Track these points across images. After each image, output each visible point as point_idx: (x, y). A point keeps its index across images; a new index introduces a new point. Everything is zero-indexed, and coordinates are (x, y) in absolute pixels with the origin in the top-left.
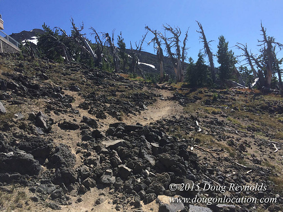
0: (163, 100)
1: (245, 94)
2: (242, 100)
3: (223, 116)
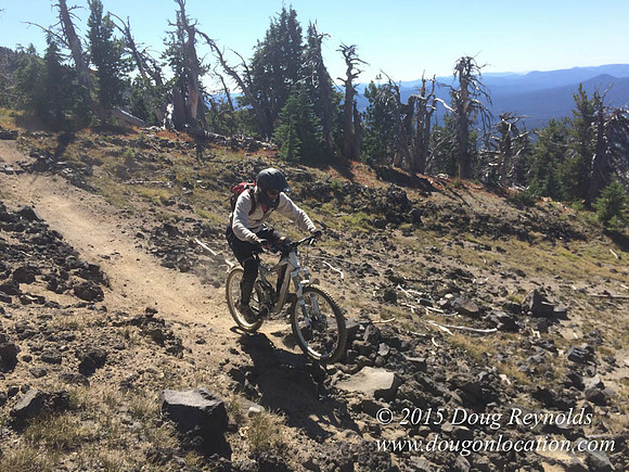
0: (11, 173)
1: (179, 147)
2: (182, 161)
3: (182, 207)
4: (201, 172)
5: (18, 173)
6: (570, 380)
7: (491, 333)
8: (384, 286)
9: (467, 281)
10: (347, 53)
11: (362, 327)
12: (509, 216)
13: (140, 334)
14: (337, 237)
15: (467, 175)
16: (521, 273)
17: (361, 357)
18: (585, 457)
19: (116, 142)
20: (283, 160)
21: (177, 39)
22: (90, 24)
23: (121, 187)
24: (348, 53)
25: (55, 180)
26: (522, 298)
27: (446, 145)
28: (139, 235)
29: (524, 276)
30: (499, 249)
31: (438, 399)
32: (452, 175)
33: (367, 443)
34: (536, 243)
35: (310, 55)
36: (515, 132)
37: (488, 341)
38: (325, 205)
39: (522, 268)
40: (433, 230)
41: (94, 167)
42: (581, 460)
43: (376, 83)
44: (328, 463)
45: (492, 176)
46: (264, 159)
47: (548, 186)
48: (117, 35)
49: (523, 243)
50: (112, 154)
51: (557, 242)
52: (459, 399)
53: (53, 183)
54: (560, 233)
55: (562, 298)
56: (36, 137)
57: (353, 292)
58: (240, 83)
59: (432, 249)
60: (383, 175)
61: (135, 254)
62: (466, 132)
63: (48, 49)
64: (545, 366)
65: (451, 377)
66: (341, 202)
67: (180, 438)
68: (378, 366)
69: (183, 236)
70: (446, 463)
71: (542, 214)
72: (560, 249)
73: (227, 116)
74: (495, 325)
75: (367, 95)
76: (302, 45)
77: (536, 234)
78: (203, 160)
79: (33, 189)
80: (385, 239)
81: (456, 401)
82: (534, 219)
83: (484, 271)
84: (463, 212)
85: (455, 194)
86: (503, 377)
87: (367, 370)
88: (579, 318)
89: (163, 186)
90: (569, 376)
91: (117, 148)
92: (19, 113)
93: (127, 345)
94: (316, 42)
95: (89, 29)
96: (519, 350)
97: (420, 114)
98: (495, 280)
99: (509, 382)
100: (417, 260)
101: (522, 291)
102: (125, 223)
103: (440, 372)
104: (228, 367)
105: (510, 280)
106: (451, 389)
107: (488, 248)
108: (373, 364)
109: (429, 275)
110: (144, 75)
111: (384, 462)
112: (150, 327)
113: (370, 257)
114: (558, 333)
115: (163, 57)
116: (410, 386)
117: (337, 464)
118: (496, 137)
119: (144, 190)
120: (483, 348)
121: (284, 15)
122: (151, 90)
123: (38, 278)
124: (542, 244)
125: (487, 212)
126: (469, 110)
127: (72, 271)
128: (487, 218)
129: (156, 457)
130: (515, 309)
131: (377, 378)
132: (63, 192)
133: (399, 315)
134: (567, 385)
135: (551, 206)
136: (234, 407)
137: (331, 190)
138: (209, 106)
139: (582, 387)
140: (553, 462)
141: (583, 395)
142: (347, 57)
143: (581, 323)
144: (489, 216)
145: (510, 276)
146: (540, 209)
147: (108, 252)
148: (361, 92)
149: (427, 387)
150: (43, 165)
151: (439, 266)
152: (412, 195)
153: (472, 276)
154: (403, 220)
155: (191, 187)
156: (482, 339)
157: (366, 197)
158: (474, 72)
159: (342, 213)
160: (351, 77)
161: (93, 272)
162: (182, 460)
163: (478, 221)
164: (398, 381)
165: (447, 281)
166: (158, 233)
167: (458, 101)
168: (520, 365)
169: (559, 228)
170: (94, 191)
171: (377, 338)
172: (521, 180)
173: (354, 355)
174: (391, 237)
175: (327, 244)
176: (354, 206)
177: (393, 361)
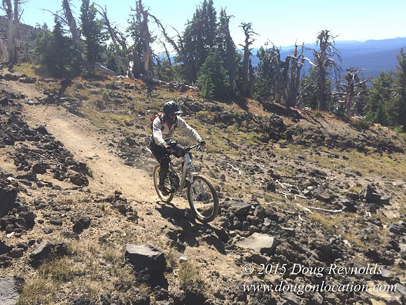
0: (32, 104)
1: (137, 89)
2: (138, 98)
3: (138, 127)
4: (150, 105)
5: (36, 104)
6: (390, 245)
7: (338, 213)
8: (267, 180)
9: (322, 178)
10: (245, 28)
11: (253, 207)
12: (351, 135)
13: (112, 208)
14: (237, 148)
15: (324, 108)
16: (358, 174)
17: (252, 226)
18: (400, 296)
19: (97, 86)
20: (203, 97)
21: (136, 20)
22: (82, 10)
23: (100, 114)
24: (247, 28)
25: (59, 109)
26: (359, 190)
27: (310, 88)
28: (111, 145)
29: (361, 175)
30: (344, 158)
31: (302, 255)
32: (314, 108)
33: (256, 282)
34: (369, 154)
35: (221, 29)
36: (357, 80)
37: (337, 219)
38: (229, 127)
39: (360, 170)
40: (300, 144)
41: (83, 101)
42: (398, 298)
43: (265, 48)
44: (230, 294)
45: (341, 109)
46: (191, 97)
47: (378, 116)
48: (98, 17)
49: (360, 154)
50: (94, 93)
51: (384, 153)
52: (317, 256)
53: (58, 111)
54: (385, 147)
55: (386, 191)
56: (48, 82)
57: (247, 184)
58: (176, 48)
59: (299, 157)
60: (268, 108)
61: (108, 157)
62: (324, 80)
63: (55, 26)
64: (374, 235)
65: (312, 241)
66: (240, 125)
67: (136, 275)
68: (263, 233)
69: (138, 145)
70: (307, 297)
71: (374, 135)
72: (386, 158)
73: (167, 69)
74: (341, 207)
75: (258, 55)
76: (217, 23)
77: (370, 148)
78: (152, 97)
79: (45, 114)
80: (268, 149)
81: (314, 257)
82: (368, 138)
83: (334, 172)
84: (321, 132)
85: (315, 120)
86: (346, 242)
87: (256, 235)
88: (397, 204)
89: (126, 113)
90: (390, 242)
91: (97, 89)
92: (37, 67)
93: (103, 215)
94: (225, 21)
95: (81, 13)
96: (357, 224)
97: (293, 68)
98: (341, 178)
99: (350, 245)
100: (289, 163)
101: (359, 185)
102: (102, 137)
103: (304, 237)
104: (167, 230)
105: (351, 178)
106: (312, 249)
107: (337, 157)
108: (259, 231)
109: (297, 174)
110: (115, 43)
111: (267, 295)
112: (118, 203)
113: (258, 161)
114: (383, 214)
115: (128, 31)
116: (284, 246)
117: (236, 295)
118: (344, 83)
119: (115, 116)
120: (332, 223)
121: (205, 4)
122: (119, 53)
123: (48, 170)
124: (373, 155)
125: (337, 133)
126: (326, 65)
127: (69, 167)
128: (337, 136)
129: (120, 287)
130: (355, 197)
131: (262, 241)
132: (63, 116)
133: (277, 199)
134: (389, 248)
135: (380, 129)
136: (170, 257)
137: (233, 117)
138: (156, 63)
139: (398, 250)
140: (378, 299)
141: (399, 255)
142: (246, 31)
143: (398, 208)
144: (338, 136)
145: (351, 175)
146: (372, 131)
147: (91, 155)
148: (254, 53)
149: (295, 247)
150: (52, 99)
151: (304, 168)
152: (287, 121)
153: (326, 175)
154: (280, 137)
155: (144, 114)
156: (332, 216)
157: (256, 122)
158: (330, 40)
159: (241, 133)
160: (248, 43)
161: (82, 168)
162: (137, 289)
163: (330, 139)
164: (276, 243)
165: (309, 178)
166: (123, 144)
167: (319, 59)
168: (357, 234)
169: (385, 144)
170: (83, 116)
171: (263, 214)
172: (360, 112)
173: (247, 225)
174: (272, 148)
175: (230, 152)
176: (248, 128)
177: (273, 229)
